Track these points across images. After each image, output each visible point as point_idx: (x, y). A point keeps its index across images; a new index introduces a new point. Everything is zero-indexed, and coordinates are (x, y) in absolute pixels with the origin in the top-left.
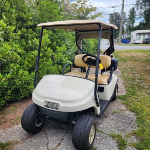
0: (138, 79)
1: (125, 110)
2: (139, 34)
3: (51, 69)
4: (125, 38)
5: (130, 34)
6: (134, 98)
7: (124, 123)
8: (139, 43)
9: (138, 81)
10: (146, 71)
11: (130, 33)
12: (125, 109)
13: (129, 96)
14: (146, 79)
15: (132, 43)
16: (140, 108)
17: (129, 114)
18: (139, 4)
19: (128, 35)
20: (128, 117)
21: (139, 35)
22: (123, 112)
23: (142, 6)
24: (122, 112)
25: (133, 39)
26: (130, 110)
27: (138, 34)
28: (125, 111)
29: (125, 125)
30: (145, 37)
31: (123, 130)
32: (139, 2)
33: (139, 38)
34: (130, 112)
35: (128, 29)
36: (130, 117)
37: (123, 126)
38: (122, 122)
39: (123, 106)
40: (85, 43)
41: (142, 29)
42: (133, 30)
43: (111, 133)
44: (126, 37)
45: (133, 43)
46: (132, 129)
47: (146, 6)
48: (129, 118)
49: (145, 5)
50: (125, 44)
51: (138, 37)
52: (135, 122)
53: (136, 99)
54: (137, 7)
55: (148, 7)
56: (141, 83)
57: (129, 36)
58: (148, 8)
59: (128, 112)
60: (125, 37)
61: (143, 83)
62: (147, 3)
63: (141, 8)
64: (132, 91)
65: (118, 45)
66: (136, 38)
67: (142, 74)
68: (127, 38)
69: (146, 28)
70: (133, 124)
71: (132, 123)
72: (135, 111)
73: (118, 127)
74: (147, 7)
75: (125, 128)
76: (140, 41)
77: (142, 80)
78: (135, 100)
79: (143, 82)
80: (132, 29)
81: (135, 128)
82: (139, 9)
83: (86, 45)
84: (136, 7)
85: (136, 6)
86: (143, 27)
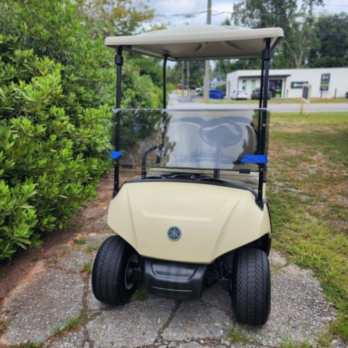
0: (279, 180)
1: (286, 266)
2: (244, 79)
3: (71, 169)
4: (212, 86)
5: (224, 78)
6: (291, 229)
7: (299, 305)
8: (245, 99)
9: (281, 184)
10: (286, 160)
11: (224, 75)
12: (285, 263)
13: (280, 226)
14: (295, 179)
15: (230, 99)
16: (318, 254)
17: (300, 275)
18: (240, 12)
19: (219, 80)
20: (299, 284)
21: (244, 81)
22: (283, 271)
23: (245, 17)
24: (282, 273)
25: (232, 90)
26: (296, 264)
27: (240, 78)
28: (285, 269)
29: (305, 311)
30: (254, 85)
31: (306, 327)
32: (239, 9)
33: (244, 88)
34: (298, 268)
35: (219, 68)
36: (304, 282)
37: (299, 314)
38: (292, 300)
39: (276, 254)
40: (140, 97)
41: (247, 68)
42: (229, 69)
43: (279, 340)
44: (216, 85)
45: (233, 99)
46: (325, 318)
47: (253, 18)
48: (304, 287)
49: (251, 16)
50: (218, 101)
51: (241, 84)
52: (321, 297)
53: (296, 231)
54: (236, 20)
55: (258, 20)
56: (289, 189)
57: (221, 83)
58: (258, 23)
59: (293, 270)
60: (214, 85)
61: (293, 190)
62: (256, 10)
63: (243, 21)
64: (279, 210)
65: (203, 102)
66: (238, 88)
67: (281, 166)
68: (217, 88)
69: (255, 66)
70: (320, 303)
71: (317, 301)
72: (309, 263)
73: (290, 318)
74: (255, 20)
75: (306, 320)
76: (246, 94)
77: (287, 181)
78: (295, 233)
79: (291, 187)
80: (228, 67)
81: (329, 313)
82: (240, 23)
83: (143, 103)
84: (233, 20)
85: (232, 17)
86: (250, 63)
